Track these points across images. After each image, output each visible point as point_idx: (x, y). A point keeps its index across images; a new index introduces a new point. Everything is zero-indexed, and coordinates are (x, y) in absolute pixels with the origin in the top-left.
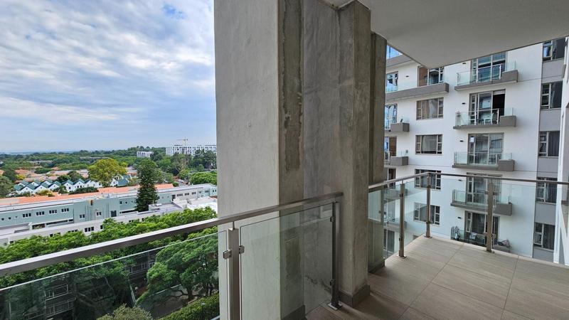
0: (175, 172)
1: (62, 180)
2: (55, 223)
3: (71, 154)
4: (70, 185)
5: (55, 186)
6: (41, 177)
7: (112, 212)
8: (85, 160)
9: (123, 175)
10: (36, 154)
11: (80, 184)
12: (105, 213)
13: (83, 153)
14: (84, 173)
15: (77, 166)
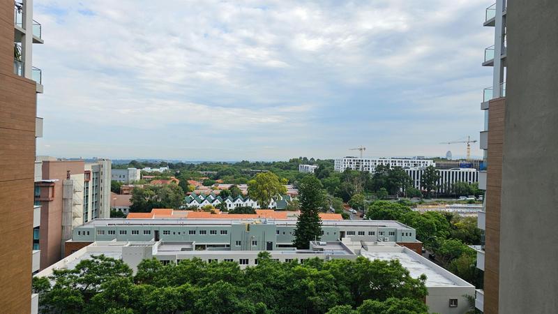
0: (346, 197)
1: (224, 195)
2: (214, 246)
3: (234, 165)
4: (230, 202)
5: (217, 202)
6: (206, 190)
7: (268, 243)
8: (245, 172)
9: (282, 194)
10: (205, 164)
11: (239, 201)
12: (261, 243)
13: (245, 164)
14: (244, 188)
15: (238, 179)
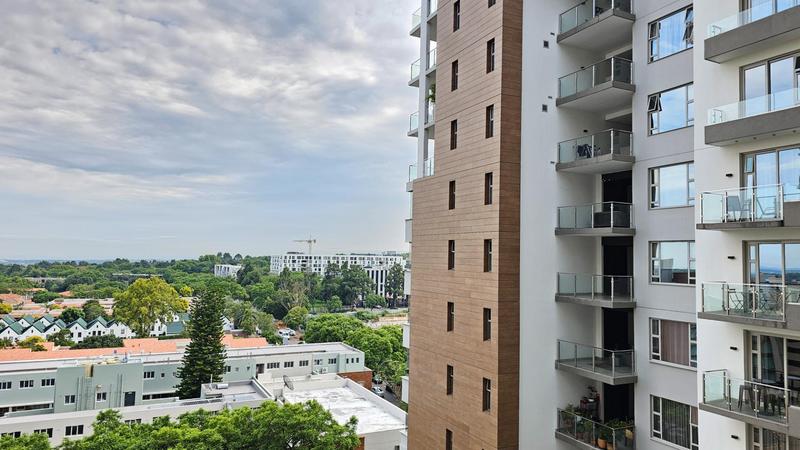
0: (280, 312)
1: (69, 317)
2: (28, 408)
3: (99, 266)
4: (80, 329)
5: (55, 330)
6: (38, 310)
7: (126, 394)
8: (120, 278)
9: (177, 312)
10: (44, 264)
11: (99, 327)
12: (113, 395)
13: (121, 263)
14: (108, 305)
15: (102, 290)
